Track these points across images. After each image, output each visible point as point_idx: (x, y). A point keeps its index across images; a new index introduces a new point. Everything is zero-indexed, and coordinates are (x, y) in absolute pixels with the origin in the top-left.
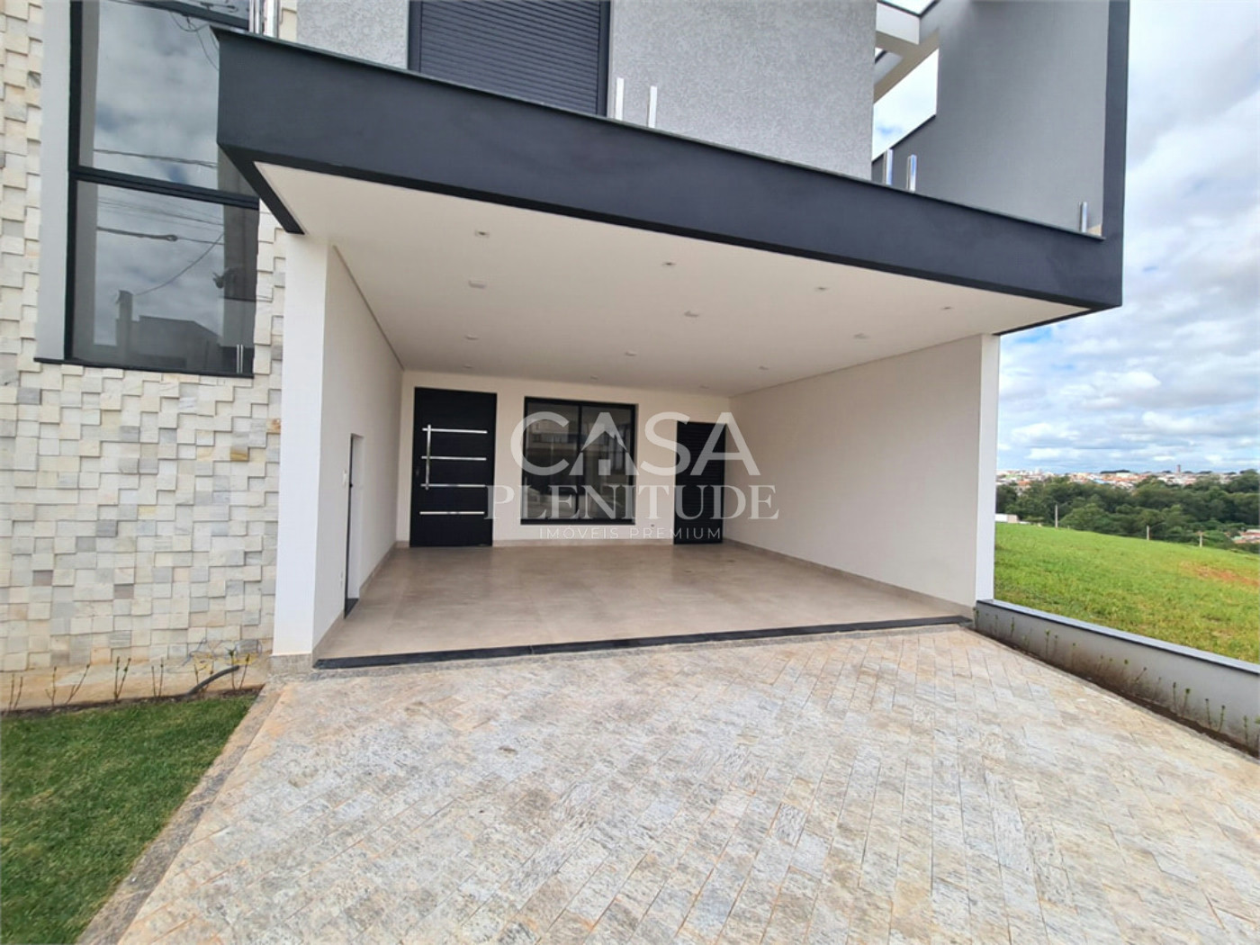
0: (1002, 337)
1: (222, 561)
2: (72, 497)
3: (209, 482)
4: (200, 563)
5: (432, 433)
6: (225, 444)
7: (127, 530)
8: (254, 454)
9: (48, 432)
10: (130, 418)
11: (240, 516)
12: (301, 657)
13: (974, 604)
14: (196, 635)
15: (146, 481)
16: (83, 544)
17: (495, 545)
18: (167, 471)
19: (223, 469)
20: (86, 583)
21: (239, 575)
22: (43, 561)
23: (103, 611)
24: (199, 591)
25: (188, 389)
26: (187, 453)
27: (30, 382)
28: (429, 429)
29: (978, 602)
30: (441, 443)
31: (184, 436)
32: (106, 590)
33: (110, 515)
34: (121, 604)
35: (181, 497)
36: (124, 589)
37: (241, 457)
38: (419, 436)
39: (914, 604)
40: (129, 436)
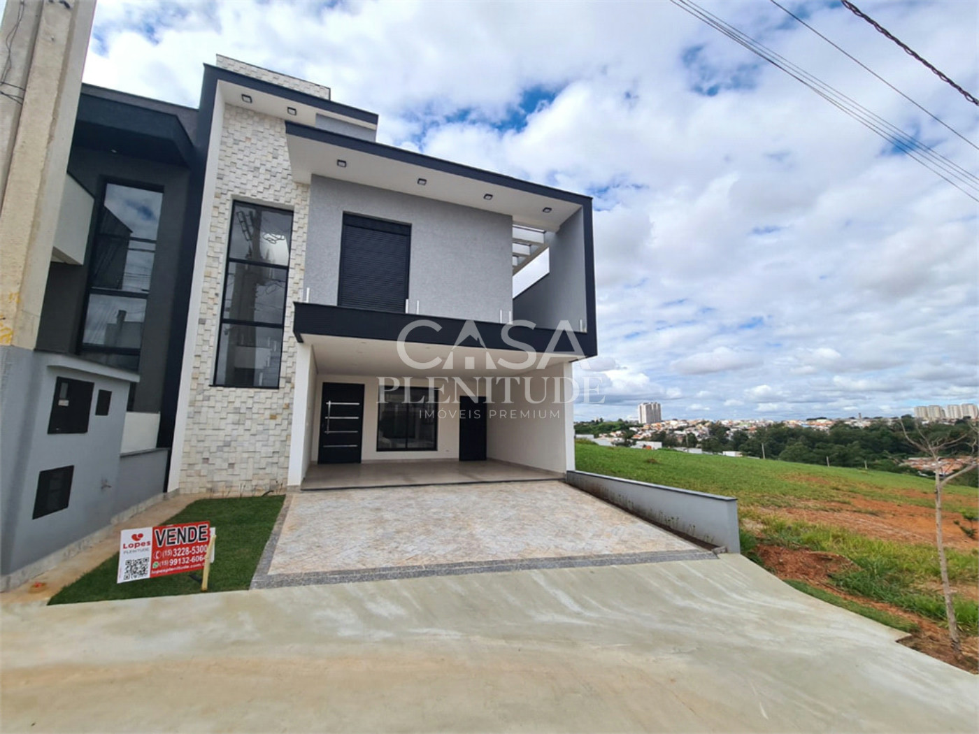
0: (573, 363)
1: (264, 455)
2: (216, 432)
3: (261, 426)
4: (257, 456)
5: (332, 405)
6: (268, 413)
7: (233, 444)
8: (278, 416)
9: (211, 410)
10: (237, 404)
11: (272, 439)
12: (296, 486)
13: (565, 472)
14: (254, 483)
15: (241, 426)
16: (220, 449)
17: (362, 463)
18: (248, 423)
19: (267, 422)
20: (219, 463)
21: (270, 460)
22: (206, 455)
23: (224, 473)
24: (256, 466)
25: (257, 394)
26: (255, 416)
27: (206, 393)
28: (329, 403)
29: (568, 472)
30: (335, 411)
31: (254, 410)
32: (225, 465)
33: (228, 439)
34: (230, 471)
35: (252, 432)
36: (231, 465)
37: (273, 417)
38: (324, 407)
39: (548, 476)
40: (237, 411)
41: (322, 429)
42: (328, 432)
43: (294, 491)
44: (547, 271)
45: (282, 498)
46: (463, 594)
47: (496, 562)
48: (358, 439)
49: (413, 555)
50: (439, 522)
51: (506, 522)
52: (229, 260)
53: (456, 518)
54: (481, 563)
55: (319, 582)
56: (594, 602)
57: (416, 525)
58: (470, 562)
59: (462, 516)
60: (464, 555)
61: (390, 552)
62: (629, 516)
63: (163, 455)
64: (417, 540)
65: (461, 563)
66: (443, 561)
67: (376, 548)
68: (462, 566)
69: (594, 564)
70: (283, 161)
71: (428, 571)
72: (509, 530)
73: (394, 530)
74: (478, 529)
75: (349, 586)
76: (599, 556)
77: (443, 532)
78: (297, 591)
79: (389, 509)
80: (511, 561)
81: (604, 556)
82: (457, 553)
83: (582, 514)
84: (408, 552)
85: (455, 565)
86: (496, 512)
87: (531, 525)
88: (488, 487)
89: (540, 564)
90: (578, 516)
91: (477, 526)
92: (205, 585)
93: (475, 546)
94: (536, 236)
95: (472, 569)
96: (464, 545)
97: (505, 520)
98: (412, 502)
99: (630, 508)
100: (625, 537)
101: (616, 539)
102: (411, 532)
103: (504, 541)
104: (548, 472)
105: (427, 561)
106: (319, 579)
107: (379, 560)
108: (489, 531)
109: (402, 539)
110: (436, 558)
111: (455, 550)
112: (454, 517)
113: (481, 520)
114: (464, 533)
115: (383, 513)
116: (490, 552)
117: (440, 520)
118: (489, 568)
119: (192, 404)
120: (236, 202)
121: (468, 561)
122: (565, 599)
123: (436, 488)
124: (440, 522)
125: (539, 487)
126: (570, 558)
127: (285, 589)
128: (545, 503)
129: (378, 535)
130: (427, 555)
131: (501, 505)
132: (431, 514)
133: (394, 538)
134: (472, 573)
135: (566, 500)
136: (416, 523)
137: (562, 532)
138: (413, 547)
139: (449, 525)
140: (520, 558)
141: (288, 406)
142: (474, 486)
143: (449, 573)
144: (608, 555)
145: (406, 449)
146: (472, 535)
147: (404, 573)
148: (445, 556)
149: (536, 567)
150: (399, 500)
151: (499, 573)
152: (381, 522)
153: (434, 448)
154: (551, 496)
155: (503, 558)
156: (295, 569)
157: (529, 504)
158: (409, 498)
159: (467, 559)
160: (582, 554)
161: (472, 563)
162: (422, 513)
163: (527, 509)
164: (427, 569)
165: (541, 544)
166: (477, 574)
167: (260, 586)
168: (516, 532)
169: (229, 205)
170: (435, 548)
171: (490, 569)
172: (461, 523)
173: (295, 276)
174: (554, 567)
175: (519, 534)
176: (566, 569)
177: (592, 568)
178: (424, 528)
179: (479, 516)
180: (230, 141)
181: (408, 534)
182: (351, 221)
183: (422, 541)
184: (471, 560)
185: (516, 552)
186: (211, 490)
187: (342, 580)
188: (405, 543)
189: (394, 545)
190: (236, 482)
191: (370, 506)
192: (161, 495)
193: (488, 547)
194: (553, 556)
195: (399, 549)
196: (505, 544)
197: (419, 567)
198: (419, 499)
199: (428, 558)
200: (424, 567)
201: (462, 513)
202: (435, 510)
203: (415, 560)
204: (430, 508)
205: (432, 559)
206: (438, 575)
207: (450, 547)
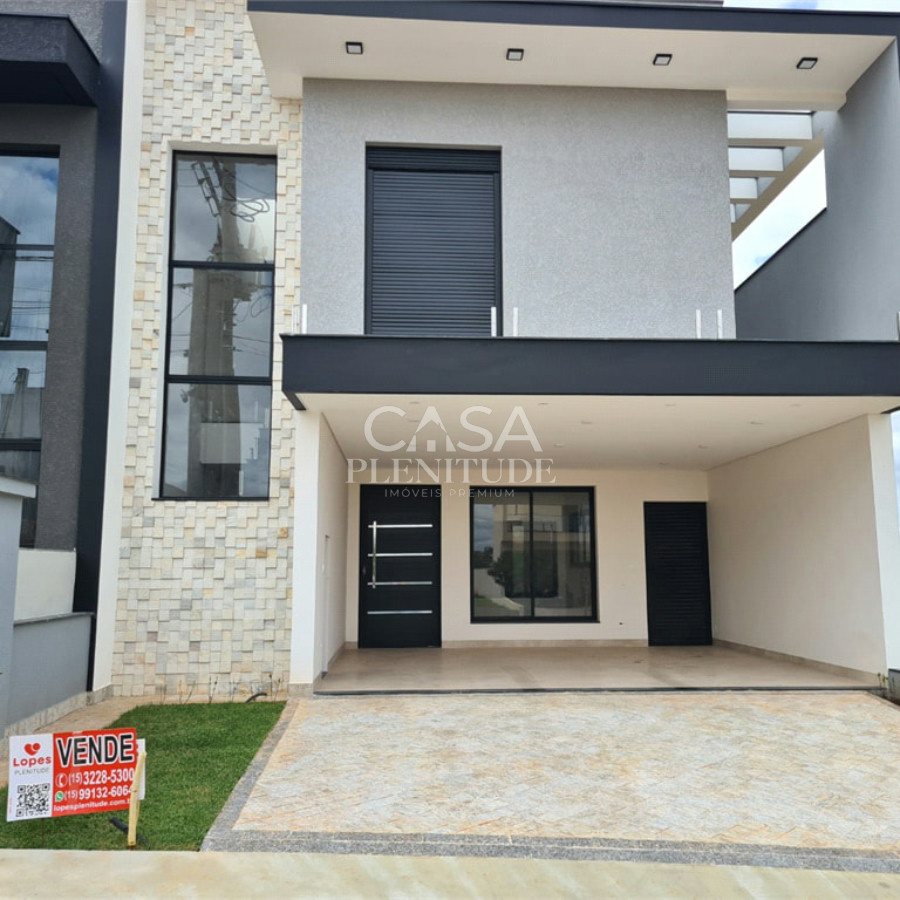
0: (893, 414)
1: (250, 627)
2: (168, 584)
3: (243, 572)
4: (238, 628)
5: (378, 529)
6: (252, 546)
7: (197, 605)
8: (269, 551)
9: (157, 544)
10: (199, 532)
11: (261, 595)
12: (306, 685)
13: (885, 673)
14: (235, 679)
15: (208, 572)
16: (174, 614)
17: (444, 646)
18: (219, 565)
19: (251, 563)
20: (175, 641)
21: (260, 636)
22: (153, 626)
23: (183, 658)
24: (237, 646)
25: (231, 511)
26: (231, 553)
27: (149, 513)
28: (375, 526)
29: (891, 670)
30: (388, 540)
31: (229, 542)
32: (185, 645)
33: (188, 595)
34: (193, 655)
35: (227, 583)
36: (195, 645)
37: (262, 554)
38: (365, 534)
39: (844, 680)
40: (199, 544)
41: (364, 579)
42: (374, 584)
43: (303, 695)
44: (823, 204)
45: (279, 707)
46: (578, 894)
47: (662, 844)
48: (433, 598)
49: (495, 817)
50: (563, 763)
51: (708, 770)
52: (173, 264)
53: (602, 756)
54: (628, 843)
55: (314, 848)
57: (515, 765)
58: (605, 840)
59: (616, 754)
60: (598, 825)
61: (453, 809)
63: (84, 623)
64: (510, 792)
65: (587, 839)
66: (551, 832)
67: (427, 801)
68: (588, 844)
70: (253, 62)
71: (517, 848)
72: (713, 787)
73: (471, 772)
74: (642, 780)
75: (367, 862)
77: (566, 781)
78: (276, 860)
79: (470, 733)
80: (695, 844)
82: (585, 820)
84: (488, 812)
85: (574, 842)
87: (767, 781)
89: (759, 856)
91: (642, 774)
92: (132, 838)
93: (626, 811)
94: (795, 127)
95: (607, 851)
96: (604, 807)
97: (710, 766)
98: (521, 721)
102: (501, 778)
103: (694, 806)
104: (844, 672)
105: (520, 829)
106: (316, 843)
107: (428, 820)
108: (667, 785)
109: (481, 787)
110: (539, 826)
111: (581, 816)
112: (599, 755)
113: (656, 763)
114: (612, 785)
115: (456, 740)
116: (655, 825)
117: (568, 757)
118: (643, 853)
119: (126, 533)
120: (178, 154)
121: (603, 836)
124: (566, 762)
125: (813, 704)
126: (835, 852)
127: (258, 855)
129: (437, 779)
130: (522, 819)
131: (707, 737)
132: (553, 747)
133: (466, 785)
134: (605, 859)
135: (874, 734)
136: (518, 761)
138: (500, 804)
139: (583, 767)
140: (717, 841)
141: (286, 534)
143: (558, 855)
145: (531, 618)
146: (626, 791)
147: (470, 847)
148: (557, 825)
149: (748, 862)
150: (495, 716)
151: (664, 866)
152: (450, 755)
153: (594, 618)
154: (835, 724)
155: (681, 839)
156: (279, 825)
157: (775, 738)
158: (515, 714)
159: (601, 834)
161: (610, 842)
162: (535, 744)
163: (766, 748)
164: (516, 844)
166: (617, 863)
167: (217, 847)
168: (728, 790)
169: (166, 162)
170: (541, 808)
171: (647, 857)
172: (610, 766)
173: (286, 279)
174: (792, 866)
175: (731, 796)
178: (529, 771)
179: (654, 755)
180: (161, 39)
181: (496, 780)
182: (381, 159)
183: (519, 794)
184: (610, 836)
185: (714, 830)
186: (163, 690)
187: (356, 849)
188: (486, 796)
189: (462, 797)
190: (204, 674)
191: (436, 726)
192: (83, 696)
193: (653, 816)
195: (472, 805)
196: (694, 813)
197: (503, 839)
198: (535, 718)
199: (523, 824)
200: (510, 840)
201: (618, 747)
202: (561, 740)
203: (497, 826)
204: (554, 735)
205: (531, 828)
206: (536, 857)
207: (573, 810)
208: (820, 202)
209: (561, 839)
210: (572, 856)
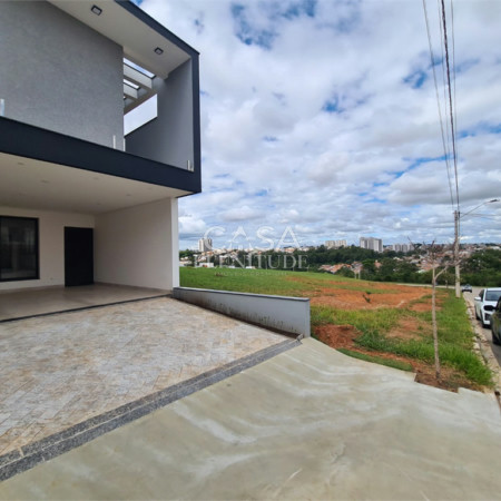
13: (172, 290)
29: (174, 289)
39: (158, 294)
44: (156, 115)
46: (92, 479)
47: (129, 405)
50: (44, 365)
51: (128, 347)
53: (69, 353)
54: (110, 414)
56: (242, 421)
57: (9, 377)
58: (96, 418)
59: (76, 350)
60: (86, 407)
62: (230, 320)
64: (9, 402)
65: (83, 423)
66: (55, 429)
68: (86, 427)
69: (227, 375)
71: (29, 458)
72: (135, 356)
74: (98, 363)
76: (228, 365)
77: (51, 379)
80: (148, 398)
81: (232, 364)
82: (75, 406)
83: (197, 325)
85: (74, 429)
86: (117, 337)
87: (156, 346)
88: (102, 310)
89: (179, 392)
90: (194, 327)
91: (97, 359)
93: (98, 389)
95: (100, 427)
96: (84, 390)
97: (128, 344)
98: (5, 342)
99: (228, 312)
100: (238, 340)
101: (232, 344)
103: (133, 371)
104: (155, 290)
105: (28, 436)
108: (113, 362)
110: (42, 426)
111: (71, 404)
112: (65, 353)
113: (100, 350)
114: (82, 372)
116: (120, 393)
117: (46, 360)
118: (123, 417)
122: (217, 430)
123: (39, 320)
124: (47, 364)
125: (152, 305)
128: (161, 319)
130: (27, 425)
131: (119, 329)
132: (34, 355)
134: (101, 434)
135: (179, 313)
136: (9, 373)
137: (186, 348)
138: (4, 416)
139: (59, 365)
140: (156, 391)
142: (85, 312)
143: (66, 447)
144: (235, 362)
146: (92, 375)
148: (57, 419)
149: (177, 399)
151: (138, 421)
153: (36, 276)
154: (165, 312)
155: (138, 397)
157: (147, 322)
159: (91, 414)
160: (213, 368)
161: (100, 418)
162: (20, 356)
163: (146, 328)
164: (28, 455)
165: (173, 367)
166: (108, 434)
170: (40, 408)
171: (126, 420)
172: (76, 359)
174: (194, 391)
175: (146, 359)
176: (205, 390)
177: (227, 380)
178: (22, 378)
179: (97, 346)
183: (18, 401)
184: (98, 413)
185: (151, 383)
193: (116, 386)
194: (188, 377)
196: (134, 375)
197: (14, 454)
198: (16, 337)
199: (29, 430)
200: (21, 453)
201: (76, 345)
202: (39, 348)
203: (5, 441)
204: (32, 346)
205: (37, 430)
206: (47, 459)
207: (64, 400)
208: (154, 114)
209: (64, 432)
210: (76, 443)
